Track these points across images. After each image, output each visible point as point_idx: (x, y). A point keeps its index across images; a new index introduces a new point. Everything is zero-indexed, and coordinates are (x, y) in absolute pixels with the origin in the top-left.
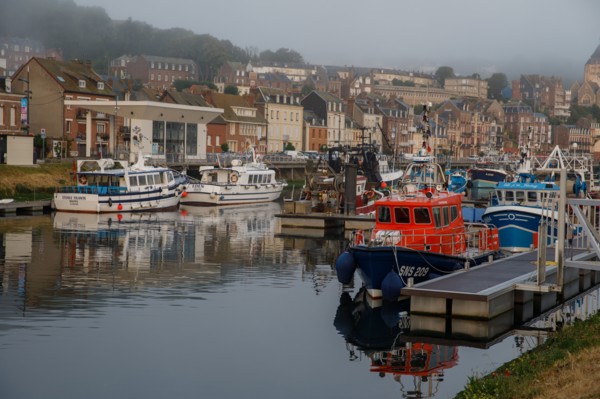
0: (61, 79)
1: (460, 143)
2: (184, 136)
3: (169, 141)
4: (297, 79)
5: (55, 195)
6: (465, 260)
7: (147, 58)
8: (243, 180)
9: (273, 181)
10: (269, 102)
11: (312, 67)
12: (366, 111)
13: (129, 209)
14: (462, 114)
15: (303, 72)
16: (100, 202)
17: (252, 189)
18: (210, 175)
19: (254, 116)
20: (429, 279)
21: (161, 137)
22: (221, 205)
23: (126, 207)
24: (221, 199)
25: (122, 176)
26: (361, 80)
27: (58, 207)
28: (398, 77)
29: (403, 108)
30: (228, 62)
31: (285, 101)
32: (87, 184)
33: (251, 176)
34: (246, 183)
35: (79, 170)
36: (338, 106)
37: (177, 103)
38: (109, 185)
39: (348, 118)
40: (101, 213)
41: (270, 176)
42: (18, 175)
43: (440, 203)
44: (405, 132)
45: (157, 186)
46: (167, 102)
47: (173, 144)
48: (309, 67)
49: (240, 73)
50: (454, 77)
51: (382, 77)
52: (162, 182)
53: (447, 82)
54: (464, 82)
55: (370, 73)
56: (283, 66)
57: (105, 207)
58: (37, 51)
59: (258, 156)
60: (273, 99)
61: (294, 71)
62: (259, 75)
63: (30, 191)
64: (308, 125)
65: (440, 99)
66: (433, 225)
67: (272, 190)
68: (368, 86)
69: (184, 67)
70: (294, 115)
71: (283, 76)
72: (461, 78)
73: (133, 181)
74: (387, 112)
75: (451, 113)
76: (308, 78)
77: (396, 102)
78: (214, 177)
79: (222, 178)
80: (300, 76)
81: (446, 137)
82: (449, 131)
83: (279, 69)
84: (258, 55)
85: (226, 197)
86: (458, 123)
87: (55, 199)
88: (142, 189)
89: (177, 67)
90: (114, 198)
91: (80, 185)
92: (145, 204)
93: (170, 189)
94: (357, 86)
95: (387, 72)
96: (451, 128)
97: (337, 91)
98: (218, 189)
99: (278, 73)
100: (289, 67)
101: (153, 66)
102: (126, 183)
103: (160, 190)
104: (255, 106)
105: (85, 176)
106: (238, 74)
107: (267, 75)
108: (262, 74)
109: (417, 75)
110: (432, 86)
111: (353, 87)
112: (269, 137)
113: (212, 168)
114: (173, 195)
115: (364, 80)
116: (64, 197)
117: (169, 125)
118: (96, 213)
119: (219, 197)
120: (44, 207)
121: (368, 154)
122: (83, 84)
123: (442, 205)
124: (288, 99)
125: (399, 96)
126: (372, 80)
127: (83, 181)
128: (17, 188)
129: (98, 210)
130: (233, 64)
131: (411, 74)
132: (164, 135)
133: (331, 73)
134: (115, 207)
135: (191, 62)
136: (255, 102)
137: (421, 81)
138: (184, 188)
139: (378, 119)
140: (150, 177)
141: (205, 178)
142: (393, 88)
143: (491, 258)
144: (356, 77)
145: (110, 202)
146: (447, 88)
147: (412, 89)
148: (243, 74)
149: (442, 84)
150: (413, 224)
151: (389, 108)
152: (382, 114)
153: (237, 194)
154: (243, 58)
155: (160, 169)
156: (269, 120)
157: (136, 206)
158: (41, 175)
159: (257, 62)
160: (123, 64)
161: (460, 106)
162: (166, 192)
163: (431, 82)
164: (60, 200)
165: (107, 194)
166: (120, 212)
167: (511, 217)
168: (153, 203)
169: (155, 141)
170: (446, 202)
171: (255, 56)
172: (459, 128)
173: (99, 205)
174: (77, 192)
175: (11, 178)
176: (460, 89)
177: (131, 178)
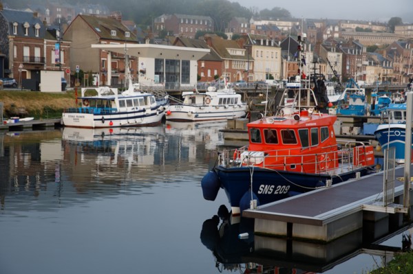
0: (98, 30)
1: (403, 73)
2: (180, 70)
3: (168, 74)
4: (286, 29)
5: (63, 114)
6: (329, 178)
7: (178, 16)
8: (215, 102)
9: (239, 102)
10: (255, 44)
11: (297, 20)
12: (329, 50)
13: (119, 125)
14: (405, 51)
15: (290, 24)
16: (95, 120)
17: (221, 109)
18: (190, 98)
19: (244, 54)
20: (289, 196)
21: (161, 71)
22: (196, 121)
23: (116, 123)
24: (196, 117)
25: (113, 100)
26: (331, 28)
27: (66, 124)
28: (360, 26)
29: (359, 48)
30: (236, 18)
31: (267, 44)
32: (89, 106)
33: (221, 99)
34: (217, 104)
35: (83, 96)
36: (307, 47)
37: (185, 46)
38: (104, 107)
39: (316, 55)
40: (96, 128)
41: (236, 99)
42: (47, 99)
43: (307, 125)
44: (360, 65)
45: (141, 108)
46: (179, 46)
47: (170, 76)
48: (294, 20)
49: (244, 25)
50: (402, 25)
51: (348, 26)
52: (146, 104)
53: (397, 28)
54: (409, 27)
55: (338, 23)
56: (276, 20)
57: (99, 124)
58: (105, 13)
59: (229, 83)
60: (258, 43)
61: (284, 23)
62: (257, 26)
63: (54, 111)
64: (285, 61)
65: (390, 41)
66: (299, 145)
67: (238, 109)
68: (337, 32)
69: (204, 22)
70: (275, 53)
71: (275, 27)
72: (407, 25)
73: (122, 103)
74: (346, 51)
75: (396, 50)
76: (293, 27)
77: (353, 43)
78: (193, 100)
79: (199, 101)
80: (288, 26)
81: (392, 68)
82: (395, 63)
83: (273, 22)
84: (259, 12)
85: (200, 115)
86: (401, 58)
87: (63, 117)
88: (129, 109)
89: (199, 22)
90: (106, 117)
91: (84, 107)
92: (132, 121)
93: (152, 109)
94: (329, 33)
95: (352, 22)
96: (396, 61)
97: (314, 36)
98: (194, 109)
99: (271, 25)
100: (280, 20)
101: (182, 22)
102: (116, 105)
103: (144, 111)
104: (244, 48)
105: (87, 100)
106: (242, 26)
107: (263, 26)
108: (260, 26)
109: (374, 24)
110: (385, 32)
111: (326, 34)
112: (254, 70)
113: (192, 93)
114: (155, 114)
115: (334, 28)
116: (69, 116)
117: (167, 61)
118: (92, 128)
119: (194, 115)
120: (55, 124)
121: (319, 81)
122: (114, 34)
123: (310, 127)
124: (270, 42)
125: (355, 39)
126: (339, 29)
127: (86, 103)
128: (44, 109)
129: (94, 126)
130: (240, 19)
131: (370, 23)
132: (164, 69)
133: (310, 24)
134: (107, 123)
135: (209, 18)
136: (244, 45)
137: (378, 28)
138: (164, 109)
139: (339, 56)
140: (136, 102)
141: (187, 101)
142: (356, 33)
143: (358, 174)
144: (328, 26)
145: (103, 120)
146: (396, 33)
147: (370, 34)
148: (246, 26)
149: (393, 30)
150: (281, 145)
151: (347, 48)
152: (342, 51)
153: (210, 113)
154: (247, 15)
155: (145, 94)
156: (255, 58)
157: (124, 122)
158: (66, 99)
159: (257, 17)
160: (163, 21)
161: (403, 45)
162: (149, 112)
163: (384, 29)
164: (67, 118)
165: (102, 114)
166: (111, 127)
167: (397, 133)
168: (139, 121)
169: (156, 73)
170: (315, 124)
171: (257, 13)
172: (402, 61)
173: (94, 122)
174: (78, 112)
175: (41, 102)
176: (406, 34)
177: (120, 102)
